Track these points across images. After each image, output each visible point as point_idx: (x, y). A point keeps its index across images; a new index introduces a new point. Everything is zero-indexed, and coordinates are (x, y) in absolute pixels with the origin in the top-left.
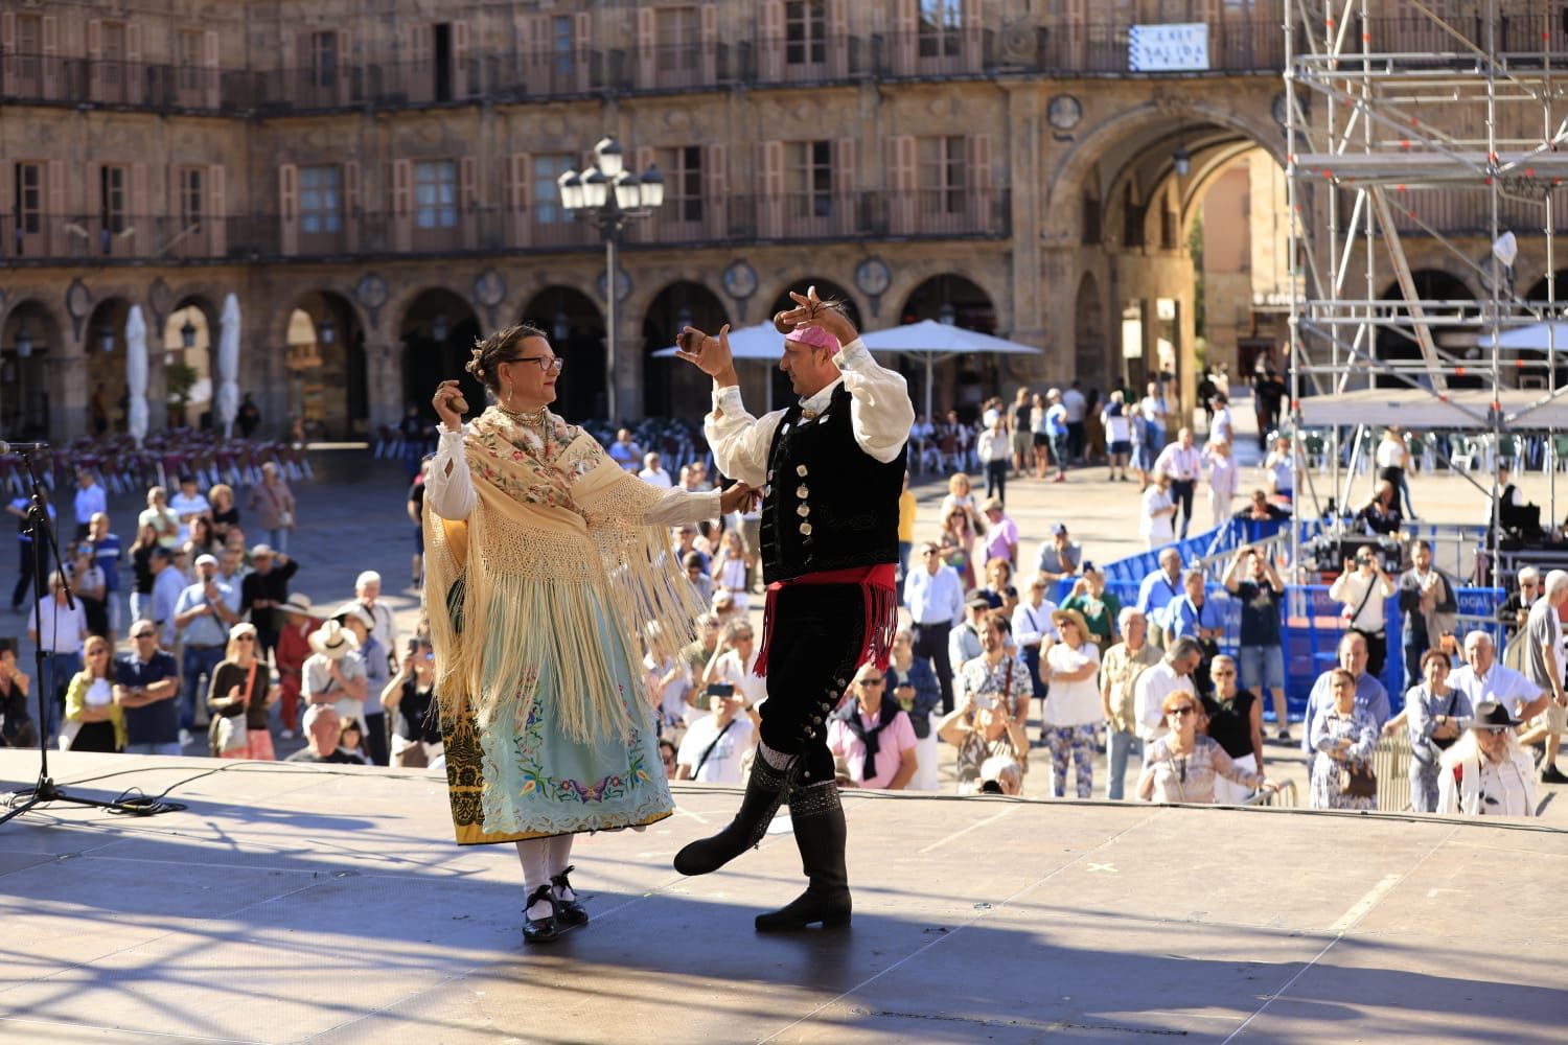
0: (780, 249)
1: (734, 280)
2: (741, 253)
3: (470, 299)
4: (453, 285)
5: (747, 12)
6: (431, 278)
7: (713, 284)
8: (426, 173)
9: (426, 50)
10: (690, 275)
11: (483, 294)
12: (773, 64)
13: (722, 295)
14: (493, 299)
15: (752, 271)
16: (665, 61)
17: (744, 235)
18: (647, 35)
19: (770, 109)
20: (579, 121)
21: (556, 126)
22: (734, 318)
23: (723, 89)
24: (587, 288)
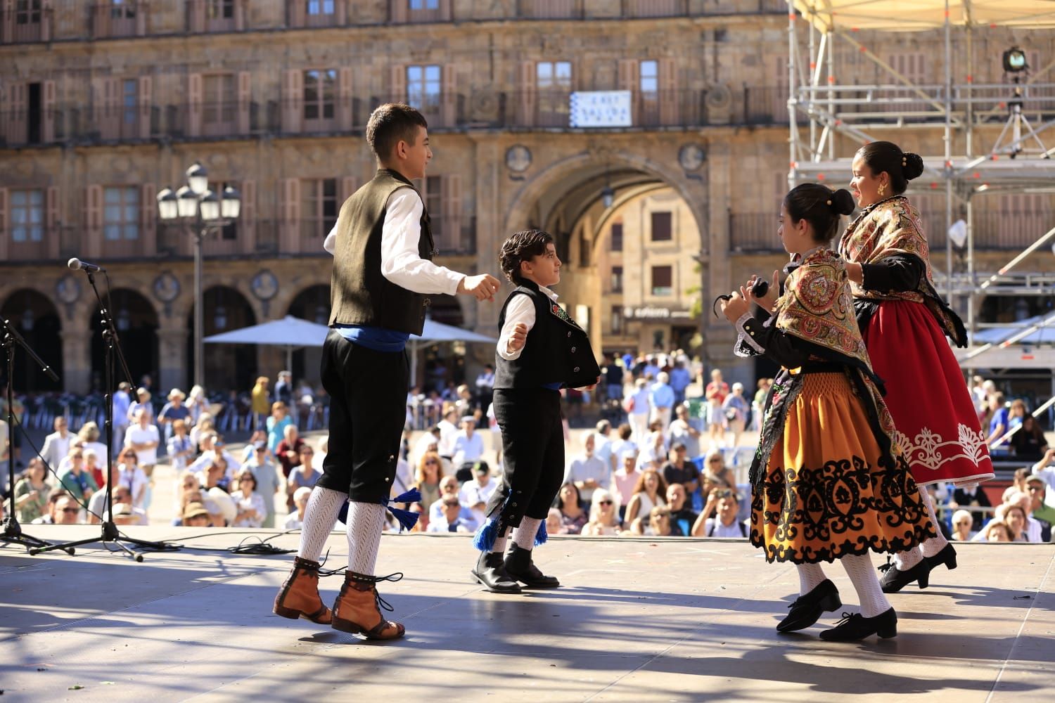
0: (297, 262)
1: (261, 286)
2: (267, 264)
3: (52, 297)
4: (40, 287)
5: (274, 78)
6: (22, 280)
7: (243, 288)
8: (20, 199)
9: (22, 103)
10: (226, 281)
11: (63, 294)
12: (293, 118)
13: (250, 297)
14: (71, 297)
15: (275, 278)
16: (208, 117)
17: (269, 251)
18: (196, 95)
19: (291, 153)
20: (140, 160)
21: (123, 165)
22: (259, 314)
23: (255, 137)
24: (145, 290)
